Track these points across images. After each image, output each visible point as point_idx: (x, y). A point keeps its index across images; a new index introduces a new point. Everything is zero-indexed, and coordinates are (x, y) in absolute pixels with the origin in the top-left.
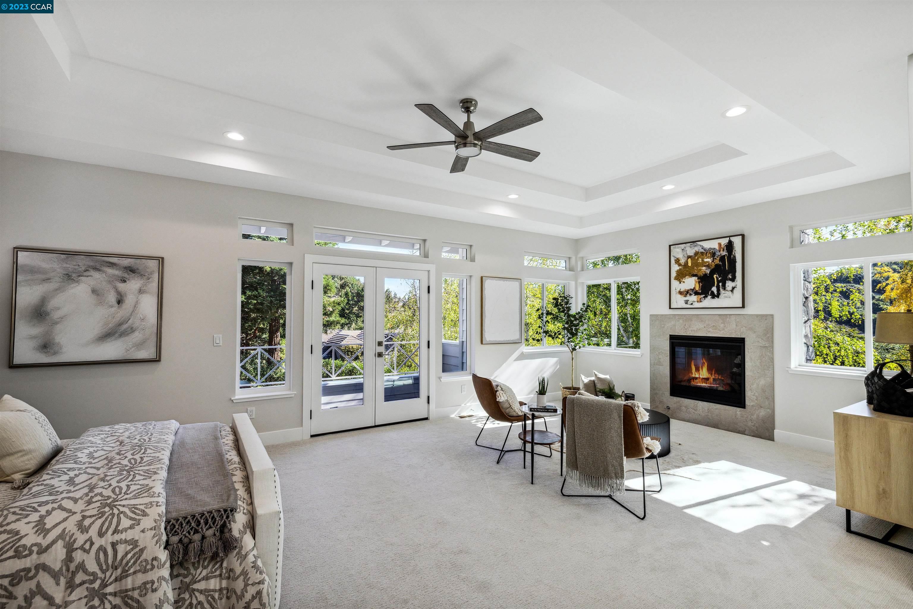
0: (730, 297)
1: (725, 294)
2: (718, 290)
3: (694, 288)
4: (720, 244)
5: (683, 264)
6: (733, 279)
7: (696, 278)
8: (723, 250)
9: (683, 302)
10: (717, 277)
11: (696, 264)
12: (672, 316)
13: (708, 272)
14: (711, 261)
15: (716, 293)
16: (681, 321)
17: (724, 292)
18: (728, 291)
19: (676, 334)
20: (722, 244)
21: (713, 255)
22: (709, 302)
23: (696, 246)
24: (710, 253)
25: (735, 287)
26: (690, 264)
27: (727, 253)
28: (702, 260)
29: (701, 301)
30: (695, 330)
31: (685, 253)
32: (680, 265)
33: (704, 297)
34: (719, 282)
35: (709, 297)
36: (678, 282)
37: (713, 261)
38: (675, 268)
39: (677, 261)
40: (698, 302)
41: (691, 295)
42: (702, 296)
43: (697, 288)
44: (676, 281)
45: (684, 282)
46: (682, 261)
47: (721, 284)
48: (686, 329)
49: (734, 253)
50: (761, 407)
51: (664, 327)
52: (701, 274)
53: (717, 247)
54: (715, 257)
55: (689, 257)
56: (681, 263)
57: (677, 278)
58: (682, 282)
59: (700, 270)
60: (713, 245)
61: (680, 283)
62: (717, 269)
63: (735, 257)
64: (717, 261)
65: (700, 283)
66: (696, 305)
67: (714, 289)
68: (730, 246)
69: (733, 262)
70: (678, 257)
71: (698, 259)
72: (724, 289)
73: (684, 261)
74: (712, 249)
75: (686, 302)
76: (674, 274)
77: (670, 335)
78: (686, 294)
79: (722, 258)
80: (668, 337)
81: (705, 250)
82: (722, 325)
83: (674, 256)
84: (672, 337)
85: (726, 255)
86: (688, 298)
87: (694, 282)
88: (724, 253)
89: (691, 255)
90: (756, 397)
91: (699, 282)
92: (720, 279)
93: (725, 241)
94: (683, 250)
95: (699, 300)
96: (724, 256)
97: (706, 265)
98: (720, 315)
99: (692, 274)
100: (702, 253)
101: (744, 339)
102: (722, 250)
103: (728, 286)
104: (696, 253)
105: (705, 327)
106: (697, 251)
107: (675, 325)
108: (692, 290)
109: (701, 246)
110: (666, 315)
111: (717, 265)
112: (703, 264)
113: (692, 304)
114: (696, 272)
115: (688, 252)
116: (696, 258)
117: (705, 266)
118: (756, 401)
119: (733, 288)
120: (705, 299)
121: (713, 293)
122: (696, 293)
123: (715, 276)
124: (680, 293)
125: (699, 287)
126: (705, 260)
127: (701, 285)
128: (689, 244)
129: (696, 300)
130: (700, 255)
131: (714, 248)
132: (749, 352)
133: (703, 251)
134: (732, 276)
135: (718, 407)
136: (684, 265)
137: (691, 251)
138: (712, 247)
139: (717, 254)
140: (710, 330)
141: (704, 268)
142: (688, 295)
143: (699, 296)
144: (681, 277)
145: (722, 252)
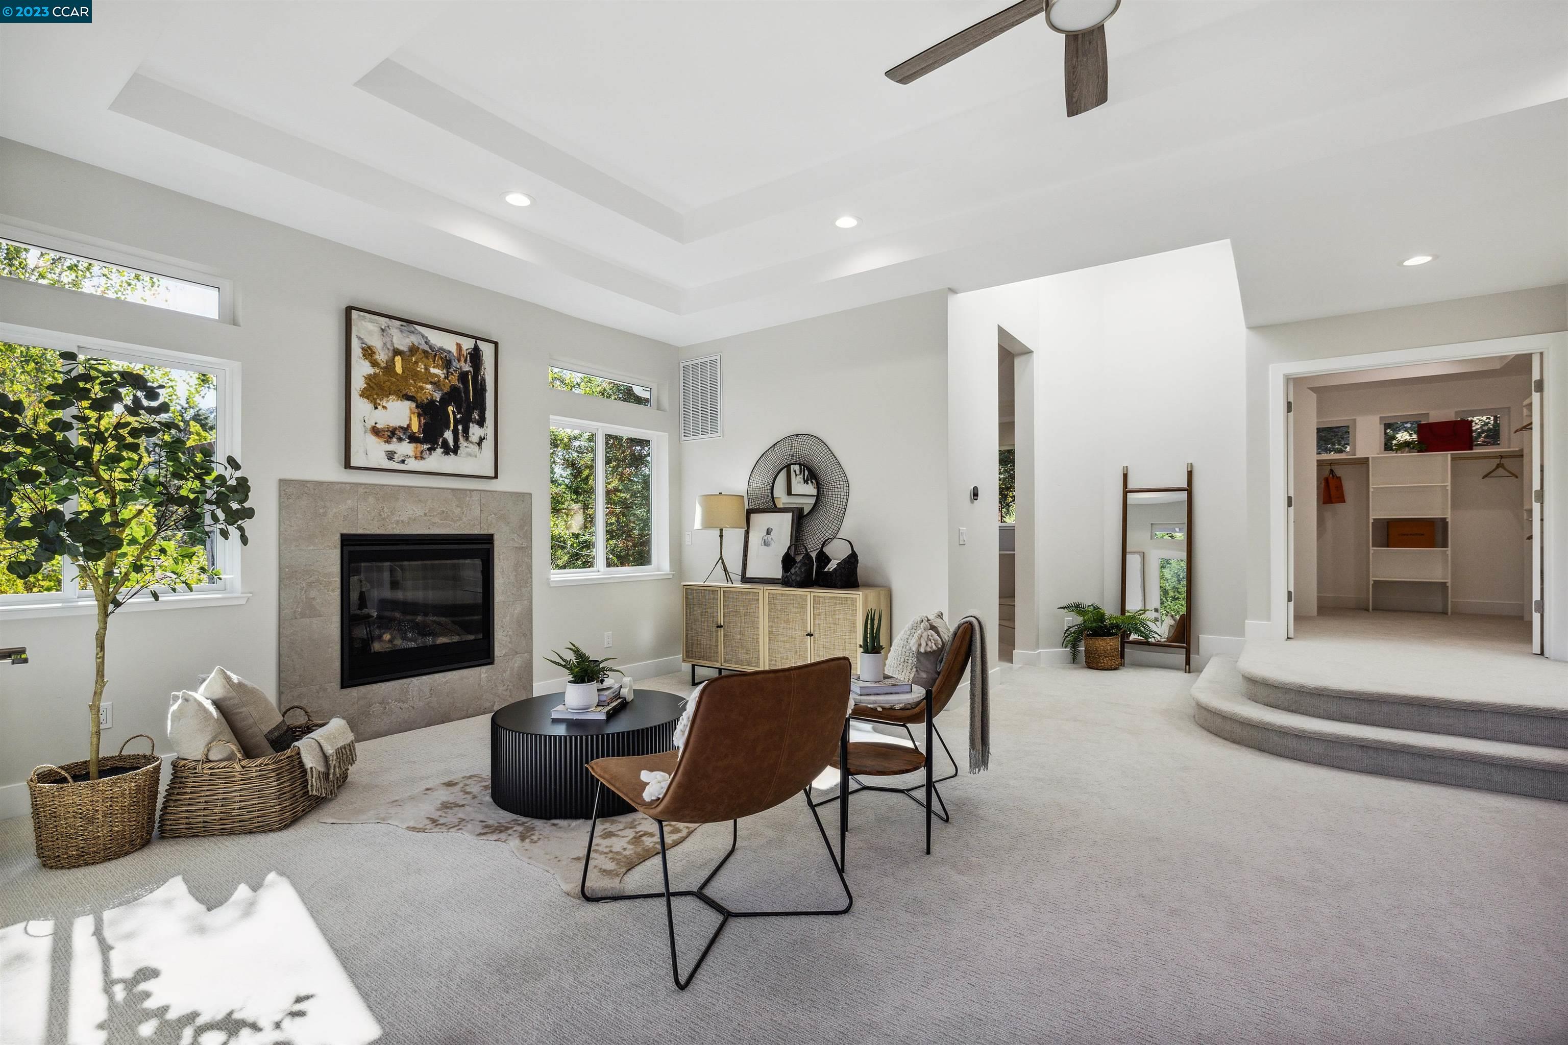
0: (476, 457)
1: (467, 449)
2: (456, 440)
3: (409, 426)
4: (459, 346)
5: (383, 365)
6: (481, 423)
7: (414, 405)
8: (466, 361)
9: (383, 455)
10: (453, 412)
11: (410, 372)
12: (348, 487)
13: (437, 396)
14: (443, 376)
15: (451, 444)
16: (371, 500)
17: (466, 444)
18: (472, 443)
19: (360, 531)
20: (464, 347)
21: (447, 364)
22: (437, 461)
23: (413, 332)
24: (442, 358)
25: (484, 439)
26: (399, 369)
27: (471, 369)
28: (426, 369)
29: (422, 458)
30: (406, 520)
31: (388, 339)
32: (374, 364)
33: (429, 449)
34: (457, 422)
35: (439, 451)
36: (371, 406)
37: (446, 378)
38: (362, 369)
39: (368, 352)
40: (416, 458)
41: (400, 440)
42: (426, 446)
43: (415, 428)
44: (365, 400)
45: (384, 407)
46: (382, 357)
47: (460, 427)
48: (384, 519)
49: (482, 373)
50: (517, 653)
51: (325, 514)
52: (423, 397)
53: (454, 350)
54: (451, 370)
55: (397, 352)
56: (380, 361)
57: (364, 394)
58: (380, 407)
59: (422, 388)
60: (447, 343)
61: (376, 408)
62: (452, 396)
63: (484, 380)
64: (454, 380)
65: (422, 418)
66: (412, 464)
67: (448, 435)
68: (475, 356)
69: (480, 390)
70: (370, 343)
71: (416, 363)
72: (467, 438)
73: (386, 357)
74: (444, 350)
75: (391, 456)
76: (358, 383)
77: (342, 535)
78: (391, 438)
79: (463, 376)
80: (337, 539)
81: (431, 347)
82: (457, 511)
83: (359, 338)
84: (348, 541)
85: (469, 371)
86: (394, 446)
87: (408, 412)
88: (467, 367)
89: (401, 348)
90: (510, 637)
91: (419, 416)
92: (459, 416)
93: (468, 344)
94: (383, 330)
95: (419, 455)
96: (467, 372)
97: (433, 380)
98: (453, 490)
99: (404, 392)
100: (425, 352)
101: (492, 535)
102: (463, 359)
103: (473, 434)
104: (413, 350)
105: (425, 514)
106: (416, 344)
107: (355, 510)
108: (405, 429)
109: (423, 336)
110: (332, 483)
111: (454, 388)
112: (428, 377)
113: (403, 462)
114: (412, 391)
115: (394, 341)
116: (414, 359)
117: (431, 383)
118: (510, 645)
119: (482, 440)
120: (430, 454)
121: (445, 445)
122: (413, 439)
123: (450, 409)
124: (376, 431)
125: (420, 426)
126: (433, 371)
127: (423, 421)
128: (398, 323)
129: (411, 453)
130: (419, 355)
131: (450, 352)
132: (499, 559)
133: (427, 348)
134: (479, 416)
135: (450, 677)
136: (385, 368)
137: (402, 341)
138: (447, 347)
139: (454, 364)
140: (436, 520)
141: (429, 386)
142: (395, 440)
143: (419, 445)
144: (377, 394)
145: (462, 364)
